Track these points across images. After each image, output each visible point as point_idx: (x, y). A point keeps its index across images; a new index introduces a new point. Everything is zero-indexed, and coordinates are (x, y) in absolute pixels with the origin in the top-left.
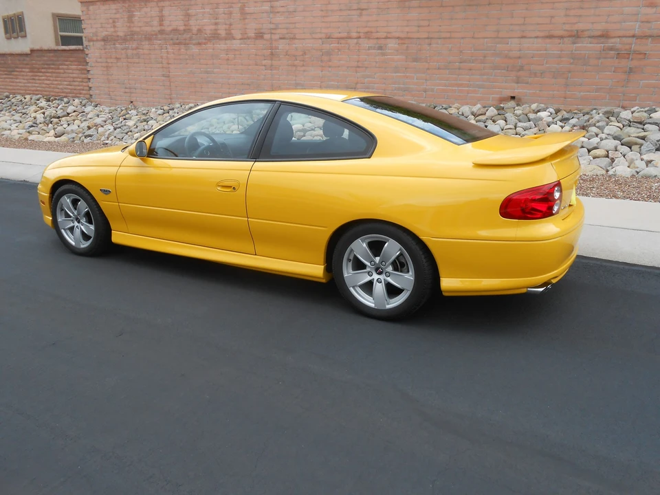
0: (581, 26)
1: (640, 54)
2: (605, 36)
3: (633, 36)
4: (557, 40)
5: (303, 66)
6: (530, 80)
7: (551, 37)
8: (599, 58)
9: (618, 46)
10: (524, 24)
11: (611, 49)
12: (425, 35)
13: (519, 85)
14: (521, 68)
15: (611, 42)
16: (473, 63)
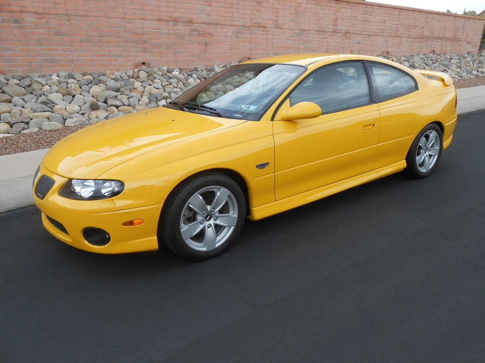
0: (176, 14)
1: (209, 34)
2: (190, 22)
3: (204, 23)
4: (165, 23)
6: (153, 50)
7: (160, 20)
8: (190, 36)
9: (198, 29)
10: (142, 10)
11: (195, 30)
13: (147, 54)
14: (146, 42)
15: (195, 26)
16: (110, 37)
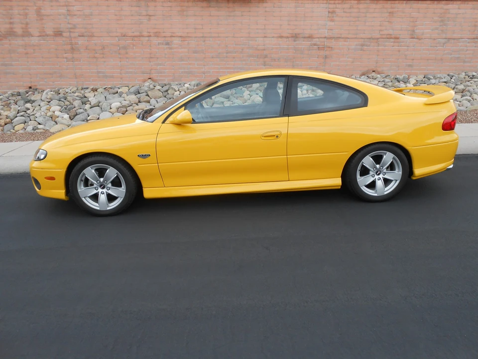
0: (297, 31)
1: (329, 47)
2: (311, 37)
3: (325, 38)
4: (285, 40)
5: (103, 57)
6: (272, 63)
7: (281, 37)
8: (309, 50)
9: (318, 43)
10: (265, 29)
11: (315, 45)
12: (201, 35)
14: (266, 56)
15: (315, 41)
16: (235, 53)
